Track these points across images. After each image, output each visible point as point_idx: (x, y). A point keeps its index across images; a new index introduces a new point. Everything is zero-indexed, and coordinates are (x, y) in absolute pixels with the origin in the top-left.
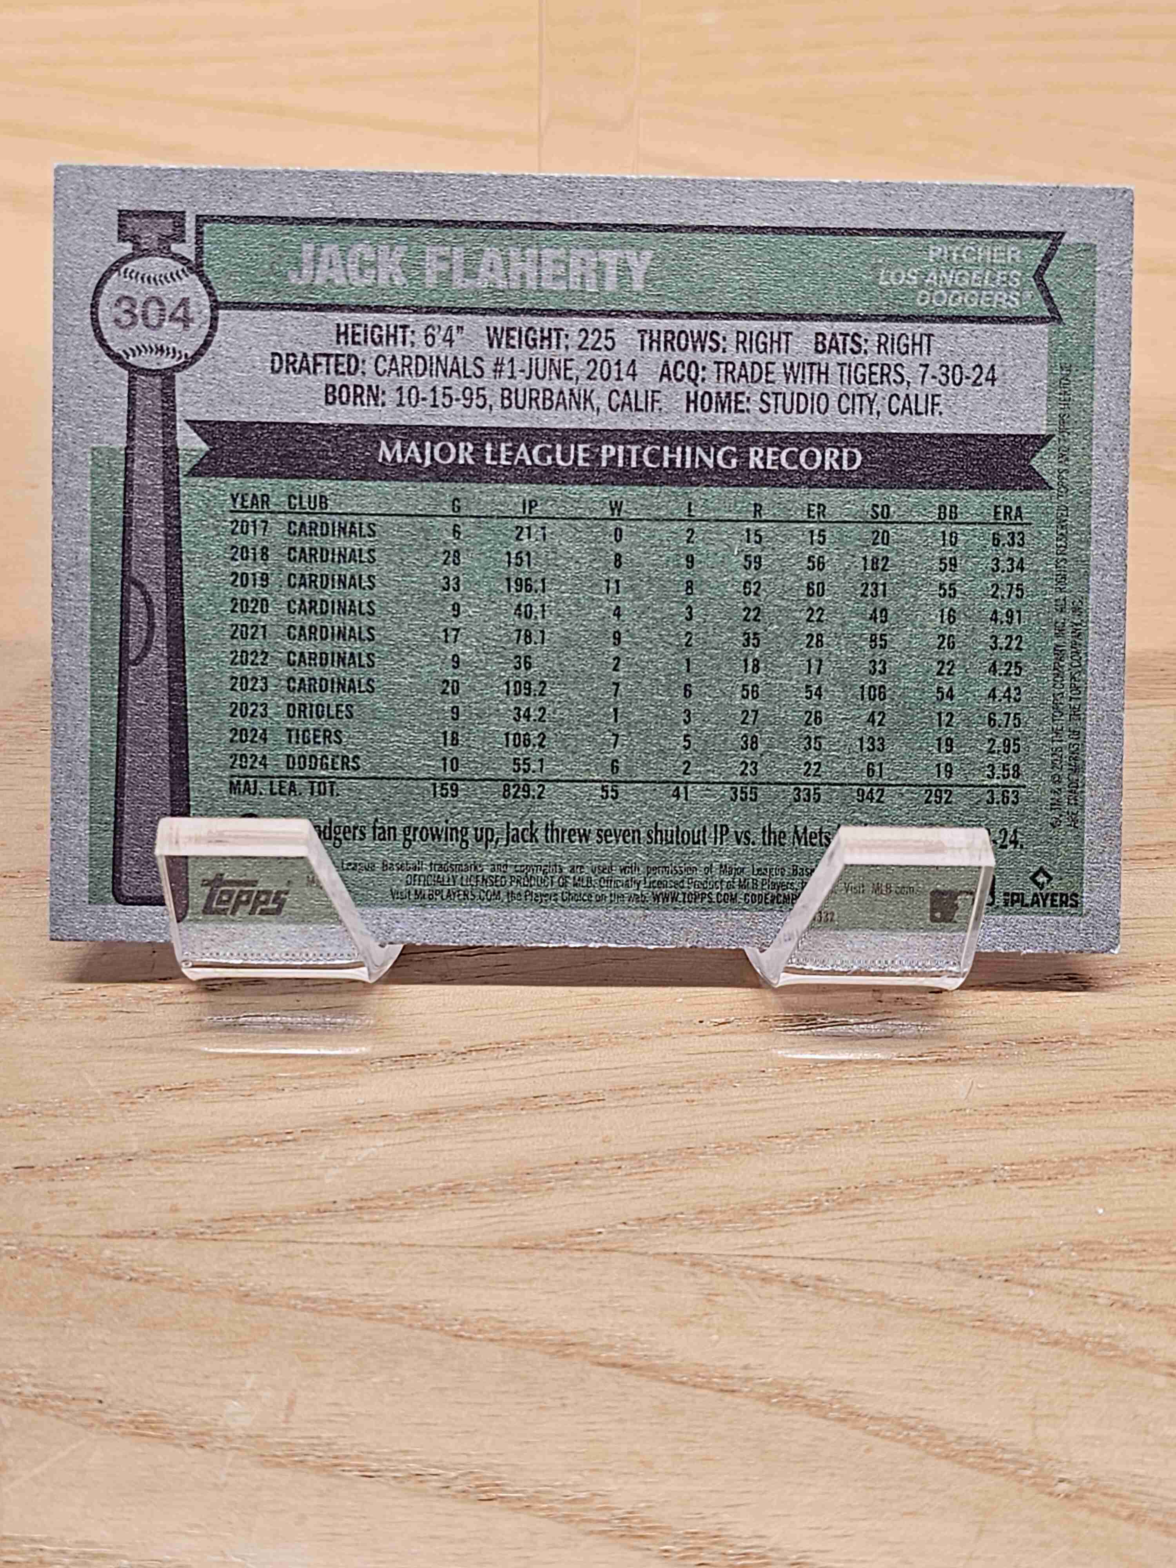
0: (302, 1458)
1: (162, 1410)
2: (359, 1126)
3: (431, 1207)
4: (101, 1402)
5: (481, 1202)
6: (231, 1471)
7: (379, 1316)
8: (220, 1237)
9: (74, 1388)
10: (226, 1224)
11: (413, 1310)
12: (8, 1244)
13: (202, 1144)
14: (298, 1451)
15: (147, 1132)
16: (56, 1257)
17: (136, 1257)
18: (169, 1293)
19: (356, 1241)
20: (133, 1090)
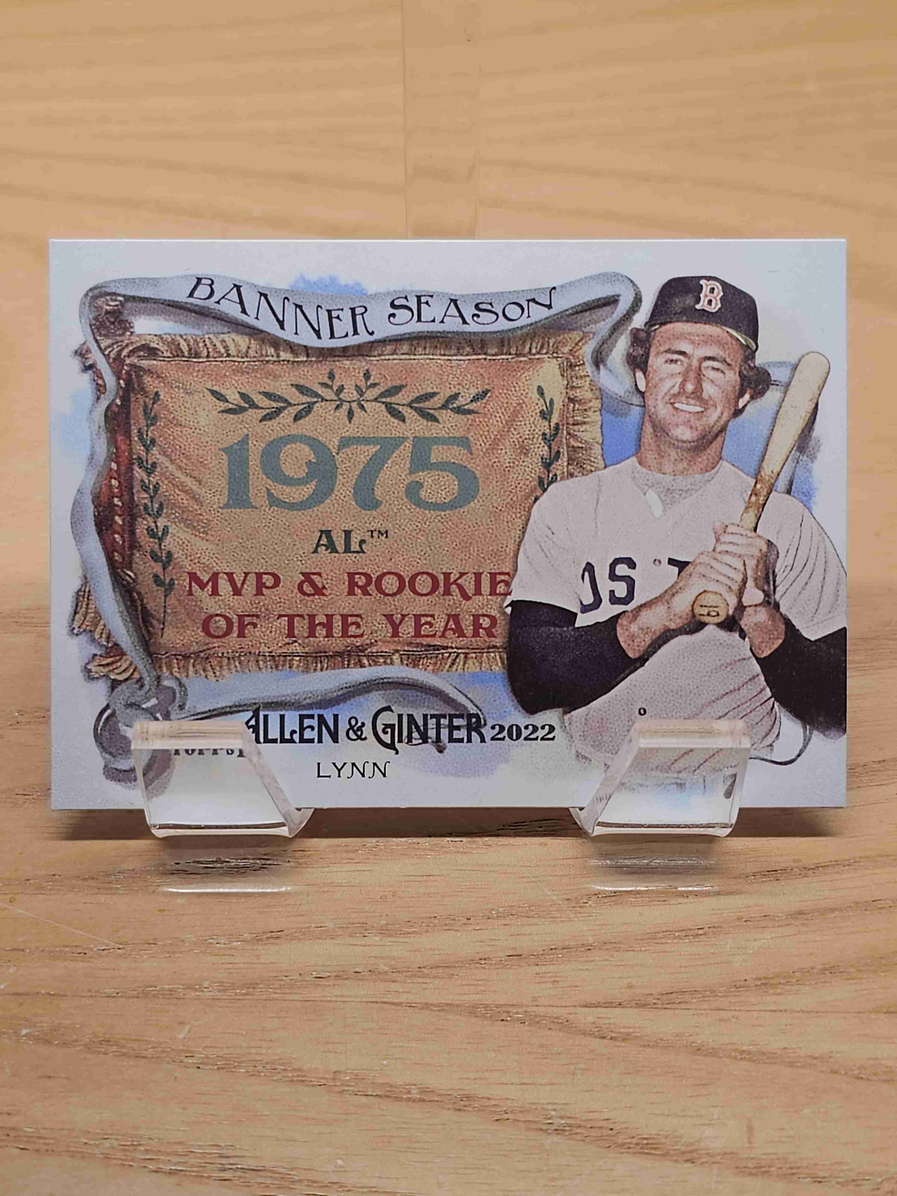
0: (767, 1169)
1: (658, 1135)
2: (749, 923)
3: (816, 983)
4: (611, 1129)
5: (851, 979)
6: (719, 1179)
7: (799, 1064)
8: (668, 1006)
9: (589, 1120)
10: (670, 996)
11: (821, 1058)
12: (517, 1013)
13: (638, 938)
14: (763, 1163)
15: (596, 928)
16: (553, 1022)
17: (612, 1021)
18: (641, 1049)
19: (767, 1008)
20: (579, 898)
